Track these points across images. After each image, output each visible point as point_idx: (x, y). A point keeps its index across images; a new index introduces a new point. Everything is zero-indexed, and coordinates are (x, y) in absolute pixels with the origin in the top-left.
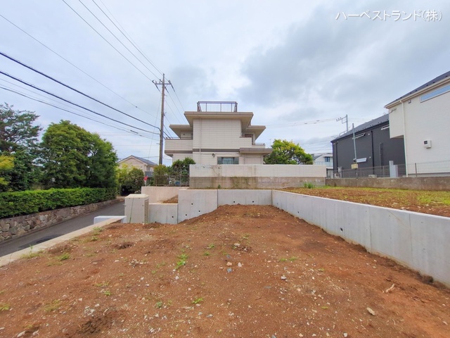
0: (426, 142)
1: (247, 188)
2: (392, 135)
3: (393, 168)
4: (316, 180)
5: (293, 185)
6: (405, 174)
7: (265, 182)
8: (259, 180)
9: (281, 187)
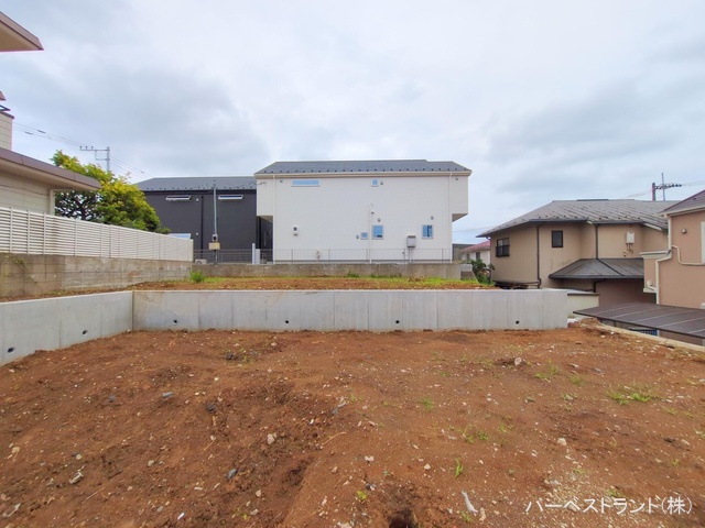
0: (295, 229)
1: (24, 295)
2: (260, 212)
3: (256, 253)
4: (182, 267)
5: (148, 277)
6: (271, 260)
7: (87, 272)
8: (70, 267)
9: (125, 284)
